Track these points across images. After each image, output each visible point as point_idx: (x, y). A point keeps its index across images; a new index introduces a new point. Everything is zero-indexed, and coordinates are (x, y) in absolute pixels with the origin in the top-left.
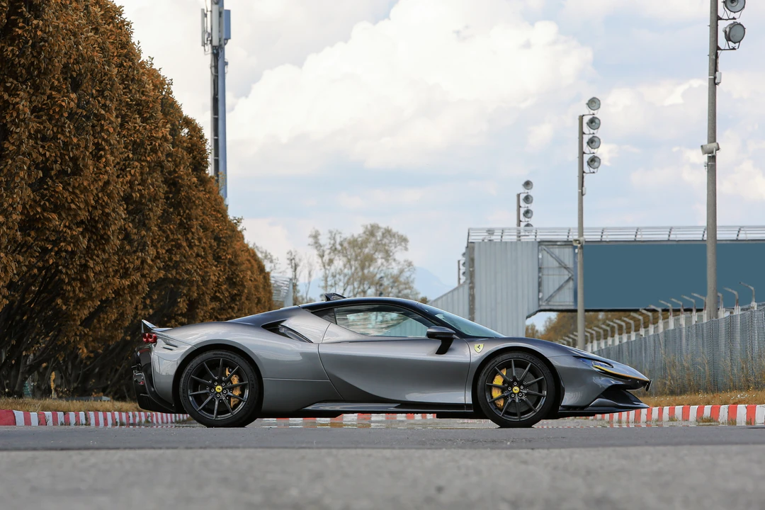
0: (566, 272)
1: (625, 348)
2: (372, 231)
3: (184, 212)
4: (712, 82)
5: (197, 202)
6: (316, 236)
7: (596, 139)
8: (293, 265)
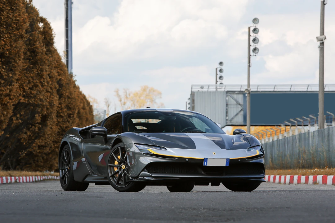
0: (240, 106)
1: (275, 143)
2: (144, 90)
3: (39, 67)
4: (323, 3)
5: (46, 62)
6: (117, 92)
7: (257, 39)
8: (107, 105)
